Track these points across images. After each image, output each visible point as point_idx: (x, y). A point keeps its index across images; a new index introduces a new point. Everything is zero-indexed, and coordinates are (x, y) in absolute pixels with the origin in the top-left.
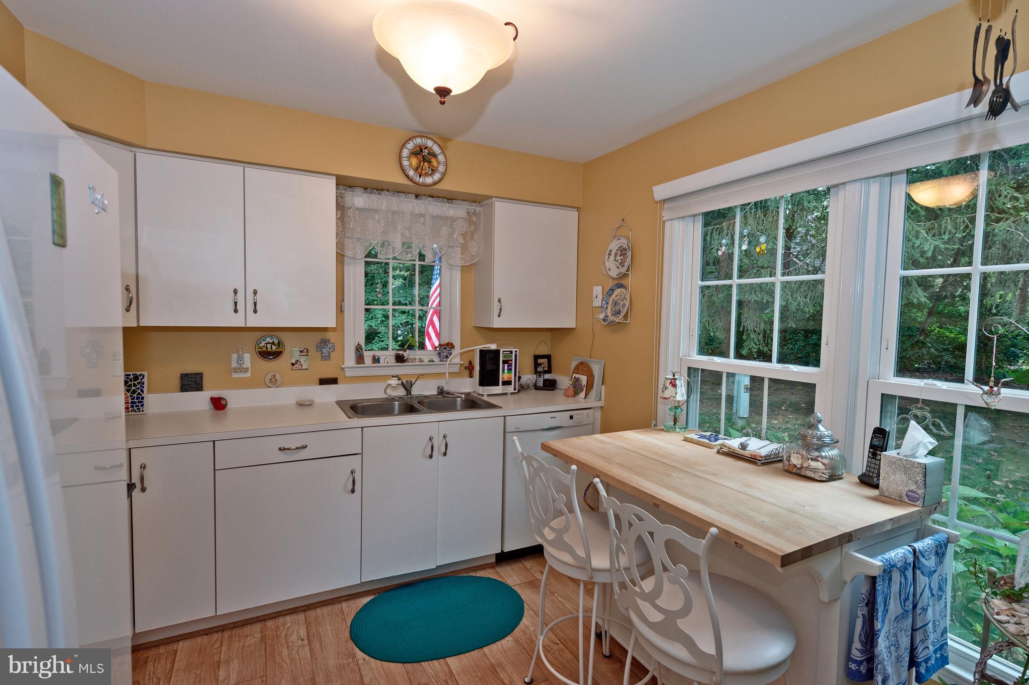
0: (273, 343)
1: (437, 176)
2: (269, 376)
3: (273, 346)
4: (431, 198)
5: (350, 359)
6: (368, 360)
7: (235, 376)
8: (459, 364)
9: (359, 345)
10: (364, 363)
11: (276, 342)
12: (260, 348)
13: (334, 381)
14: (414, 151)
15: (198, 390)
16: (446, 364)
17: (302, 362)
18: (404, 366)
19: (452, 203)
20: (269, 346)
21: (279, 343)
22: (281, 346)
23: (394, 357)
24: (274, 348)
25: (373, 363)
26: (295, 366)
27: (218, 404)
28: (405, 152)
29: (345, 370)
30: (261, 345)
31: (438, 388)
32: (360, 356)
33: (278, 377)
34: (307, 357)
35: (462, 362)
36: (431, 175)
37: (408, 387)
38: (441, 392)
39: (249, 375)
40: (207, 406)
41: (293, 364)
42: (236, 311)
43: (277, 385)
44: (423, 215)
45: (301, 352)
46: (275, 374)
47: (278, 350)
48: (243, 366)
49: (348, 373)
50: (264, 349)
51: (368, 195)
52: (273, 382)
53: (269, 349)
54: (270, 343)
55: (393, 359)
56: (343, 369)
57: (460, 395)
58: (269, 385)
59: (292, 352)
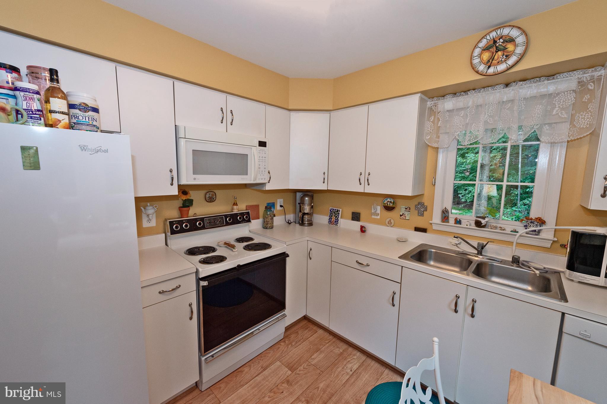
1: (512, 61)
2: (388, 220)
3: (391, 203)
5: (437, 218)
6: (452, 221)
7: (373, 217)
8: (551, 240)
9: (445, 209)
10: (448, 222)
11: (392, 201)
12: (385, 204)
13: (424, 230)
14: (488, 45)
15: (358, 221)
17: (406, 215)
22: (395, 204)
23: (474, 222)
24: (391, 205)
25: (455, 224)
26: (402, 216)
27: (363, 230)
28: (477, 51)
29: (432, 224)
30: (385, 202)
31: (513, 257)
32: (445, 217)
34: (409, 212)
35: (556, 239)
36: (505, 61)
37: (479, 248)
38: (516, 261)
39: (379, 217)
40: (359, 229)
41: (401, 216)
42: (360, 184)
45: (406, 209)
46: (391, 220)
47: (393, 206)
48: (376, 212)
49: (435, 227)
51: (456, 98)
52: (390, 224)
53: (389, 205)
54: (389, 202)
57: (535, 270)
59: (401, 208)
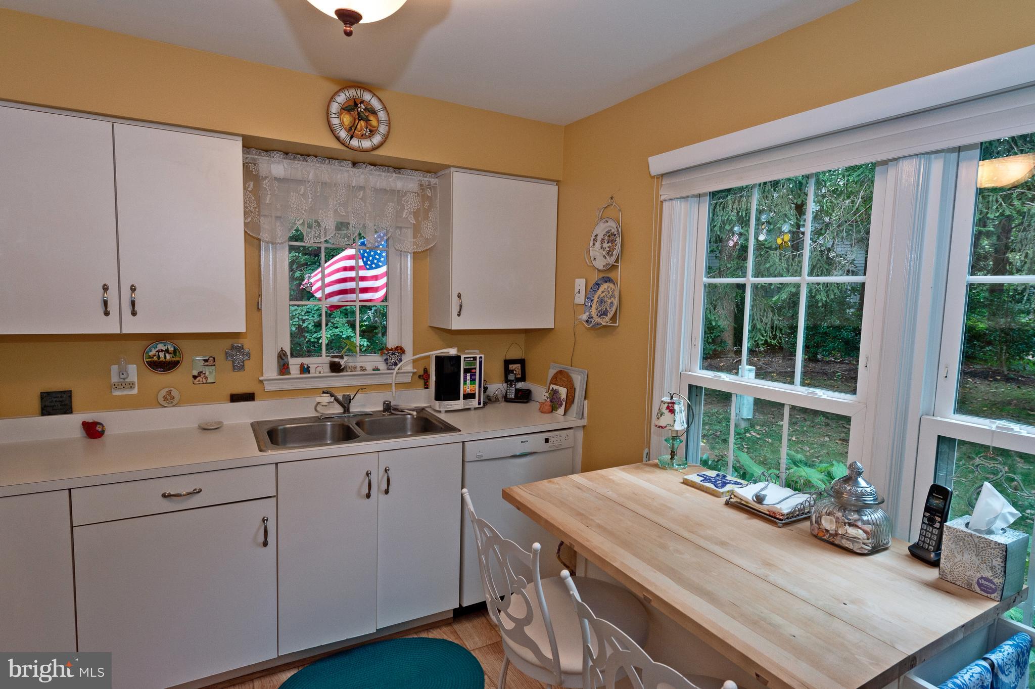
0: (167, 351)
1: (377, 139)
2: (163, 392)
3: (167, 354)
4: (372, 167)
5: (270, 370)
6: (294, 370)
7: (117, 393)
8: (411, 372)
9: (282, 350)
10: (289, 373)
11: (171, 349)
12: (150, 357)
13: (249, 397)
14: (346, 105)
15: (65, 413)
16: (392, 373)
17: (207, 374)
18: (341, 376)
19: (400, 173)
20: (161, 354)
21: (175, 350)
22: (178, 354)
23: (328, 365)
24: (168, 356)
25: (301, 374)
26: (198, 379)
27: (93, 430)
28: (335, 108)
29: (264, 382)
30: (150, 354)
31: (384, 403)
32: (284, 365)
33: (175, 393)
34: (213, 367)
35: (415, 370)
36: (370, 137)
37: (345, 403)
38: (388, 407)
39: (135, 391)
40: (78, 433)
41: (195, 377)
42: (107, 313)
43: (174, 403)
44: (362, 188)
45: (206, 361)
46: (171, 390)
47: (175, 359)
48: (127, 380)
49: (268, 387)
50: (155, 358)
51: (290, 161)
52: (169, 400)
53: (162, 359)
54: (162, 351)
55: (327, 368)
56: (261, 382)
57: (411, 412)
58: (164, 404)
59: (194, 361)
